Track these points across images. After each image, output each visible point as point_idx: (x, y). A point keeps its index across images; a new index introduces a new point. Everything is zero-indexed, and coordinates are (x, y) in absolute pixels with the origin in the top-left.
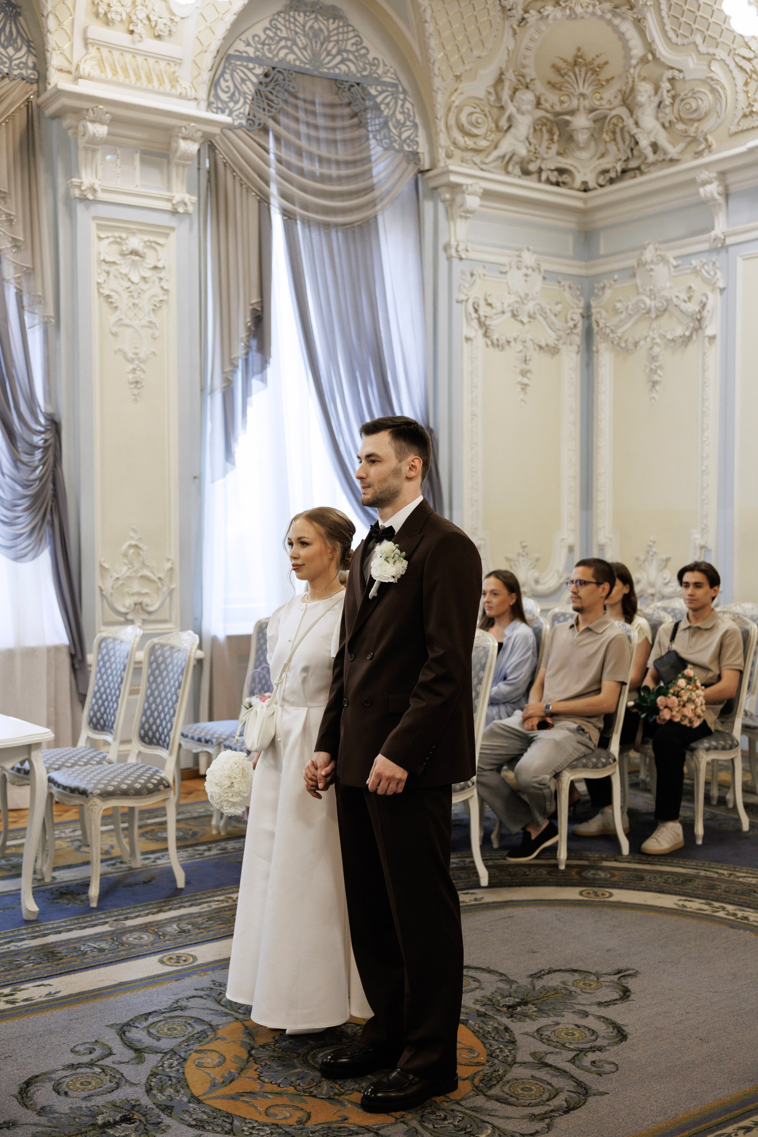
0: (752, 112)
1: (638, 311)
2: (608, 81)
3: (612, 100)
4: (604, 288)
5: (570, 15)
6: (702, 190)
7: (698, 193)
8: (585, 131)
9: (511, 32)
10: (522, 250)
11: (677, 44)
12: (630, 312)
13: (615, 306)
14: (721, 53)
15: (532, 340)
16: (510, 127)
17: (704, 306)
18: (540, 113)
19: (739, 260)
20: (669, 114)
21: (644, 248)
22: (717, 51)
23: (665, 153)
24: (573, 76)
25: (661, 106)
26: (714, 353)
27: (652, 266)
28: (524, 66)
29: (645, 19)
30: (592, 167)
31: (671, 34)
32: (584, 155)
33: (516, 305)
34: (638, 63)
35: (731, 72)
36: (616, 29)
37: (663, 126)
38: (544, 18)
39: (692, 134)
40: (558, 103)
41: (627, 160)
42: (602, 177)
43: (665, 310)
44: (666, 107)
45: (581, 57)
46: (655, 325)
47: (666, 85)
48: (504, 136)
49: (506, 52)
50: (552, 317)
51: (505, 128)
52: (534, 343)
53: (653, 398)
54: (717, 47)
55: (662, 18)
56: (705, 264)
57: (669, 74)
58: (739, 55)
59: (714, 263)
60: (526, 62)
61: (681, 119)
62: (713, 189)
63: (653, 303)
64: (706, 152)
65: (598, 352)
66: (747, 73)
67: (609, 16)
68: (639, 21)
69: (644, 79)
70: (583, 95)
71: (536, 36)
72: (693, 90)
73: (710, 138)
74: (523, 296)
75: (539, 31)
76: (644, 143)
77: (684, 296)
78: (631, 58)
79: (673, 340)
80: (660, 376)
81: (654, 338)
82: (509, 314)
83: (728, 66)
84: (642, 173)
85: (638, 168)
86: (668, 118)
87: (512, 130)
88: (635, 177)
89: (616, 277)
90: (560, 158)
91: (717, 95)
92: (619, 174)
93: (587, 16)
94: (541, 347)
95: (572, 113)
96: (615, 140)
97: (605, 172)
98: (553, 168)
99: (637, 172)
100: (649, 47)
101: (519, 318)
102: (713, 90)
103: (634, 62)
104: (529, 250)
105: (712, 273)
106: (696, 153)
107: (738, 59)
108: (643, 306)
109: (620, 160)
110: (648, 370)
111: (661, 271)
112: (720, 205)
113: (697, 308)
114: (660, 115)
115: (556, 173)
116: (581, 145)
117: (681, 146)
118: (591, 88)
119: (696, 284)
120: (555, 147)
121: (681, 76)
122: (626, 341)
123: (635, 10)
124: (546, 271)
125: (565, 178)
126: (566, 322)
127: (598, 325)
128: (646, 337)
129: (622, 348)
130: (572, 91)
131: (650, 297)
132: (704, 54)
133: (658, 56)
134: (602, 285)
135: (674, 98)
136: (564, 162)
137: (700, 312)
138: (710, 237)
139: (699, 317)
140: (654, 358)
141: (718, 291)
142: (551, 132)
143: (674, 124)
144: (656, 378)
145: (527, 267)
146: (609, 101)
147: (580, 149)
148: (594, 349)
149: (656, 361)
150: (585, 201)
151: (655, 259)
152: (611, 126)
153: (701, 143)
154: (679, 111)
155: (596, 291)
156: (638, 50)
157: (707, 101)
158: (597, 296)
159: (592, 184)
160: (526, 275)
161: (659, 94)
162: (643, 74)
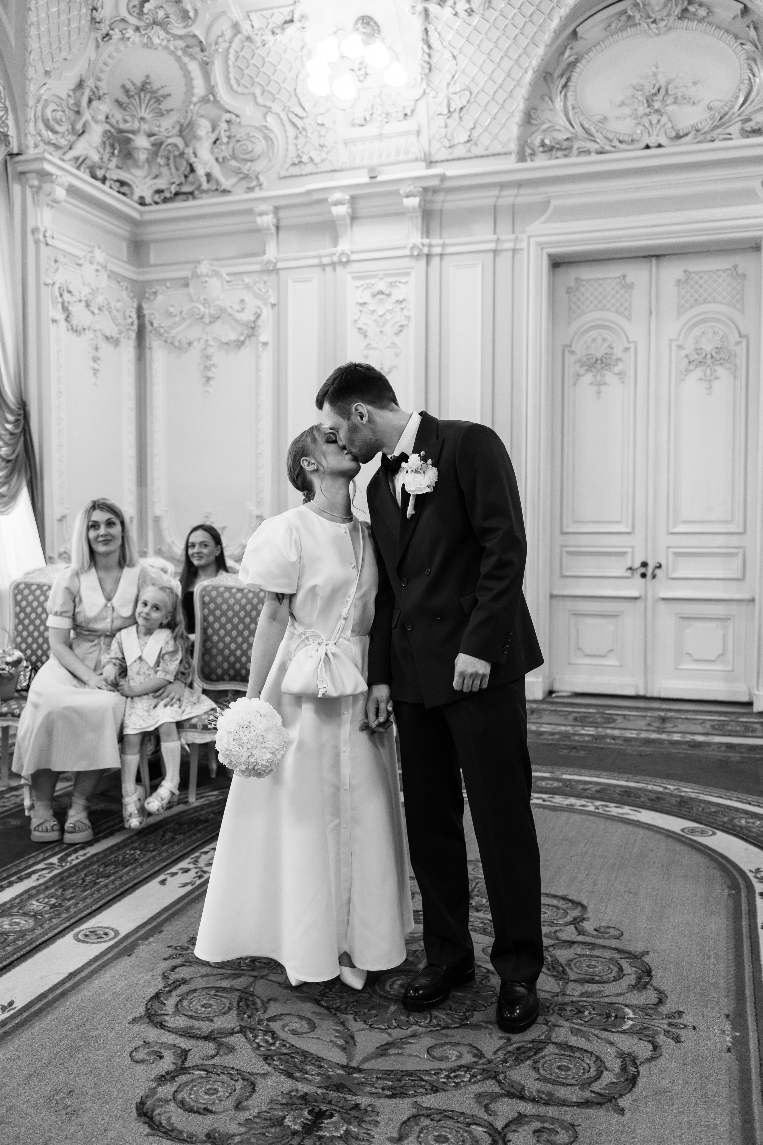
0: (301, 162)
1: (192, 316)
2: (168, 111)
3: (170, 129)
4: (155, 293)
5: (146, 44)
6: (259, 220)
7: (256, 222)
8: (145, 151)
9: (94, 45)
10: (94, 247)
11: (237, 92)
12: (185, 316)
13: (167, 310)
14: (276, 108)
15: (101, 331)
16: (83, 132)
17: (258, 317)
18: (107, 127)
19: (290, 282)
20: (225, 151)
21: (199, 262)
22: (273, 105)
23: (218, 183)
24: (138, 100)
25: (218, 143)
26: (267, 357)
27: (207, 279)
28: (99, 79)
29: (213, 64)
30: (148, 185)
31: (233, 82)
32: (140, 173)
33: (90, 297)
34: (199, 102)
35: (284, 125)
36: (183, 67)
37: (217, 159)
38: (124, 39)
39: (245, 172)
40: (121, 121)
41: (180, 184)
42: (157, 196)
43: (219, 318)
44: (223, 143)
45: (149, 83)
46: (208, 329)
47: (224, 126)
48: (77, 139)
49: (88, 62)
50: (115, 313)
51: (80, 132)
52: (103, 334)
53: (208, 391)
54: (273, 101)
55: (228, 66)
56: (257, 282)
57: (227, 116)
58: (293, 112)
59: (265, 282)
60: (102, 76)
61: (234, 157)
62: (268, 220)
63: (207, 310)
64: (257, 189)
65: (150, 348)
66: (298, 129)
67: (180, 53)
68: (207, 64)
69: (202, 116)
70: (142, 119)
71: (115, 54)
72: (248, 134)
73: (260, 177)
74: (95, 289)
75: (118, 51)
76: (201, 171)
77: (237, 307)
78: (193, 95)
79: (227, 344)
80: (213, 373)
81: (207, 341)
82: (83, 304)
83: (281, 120)
84: (194, 198)
85: (192, 193)
86: (222, 154)
87: (86, 136)
88: (187, 200)
89: (168, 284)
90: (119, 171)
91: (270, 142)
92: (172, 195)
93: (160, 48)
94: (107, 338)
95: (133, 132)
96: (168, 165)
97: (159, 192)
98: (115, 178)
99: (190, 196)
100: (211, 90)
101: (92, 308)
102: (267, 138)
103: (195, 99)
104: (99, 247)
105: (264, 290)
106: (248, 188)
107: (291, 116)
108: (197, 312)
109: (174, 183)
110: (202, 367)
111: (214, 285)
112: (272, 234)
113: (252, 318)
114: (216, 150)
115: (118, 184)
116: (140, 164)
117: (234, 180)
118: (151, 115)
119: (248, 297)
120: (114, 161)
121: (238, 120)
122: (180, 341)
123: (206, 53)
124: (111, 271)
125: (124, 189)
126: (125, 318)
127: (152, 324)
128: (199, 340)
129: (175, 347)
130: (135, 113)
131: (204, 305)
132: (260, 105)
133: (218, 98)
134: (154, 290)
135: (229, 137)
136: (124, 176)
137: (254, 322)
138: (263, 260)
139: (253, 325)
140: (208, 357)
141: (270, 306)
142: (113, 147)
143: (228, 160)
144: (210, 374)
145: (98, 264)
146: (167, 129)
147: (137, 165)
148: (147, 345)
149: (210, 360)
150: (142, 213)
151: (210, 273)
152: (166, 152)
153: (252, 180)
154: (233, 150)
155: (147, 295)
156: (200, 89)
157: (260, 146)
158: (148, 299)
159: (148, 200)
160: (97, 271)
161: (216, 132)
162: (201, 112)
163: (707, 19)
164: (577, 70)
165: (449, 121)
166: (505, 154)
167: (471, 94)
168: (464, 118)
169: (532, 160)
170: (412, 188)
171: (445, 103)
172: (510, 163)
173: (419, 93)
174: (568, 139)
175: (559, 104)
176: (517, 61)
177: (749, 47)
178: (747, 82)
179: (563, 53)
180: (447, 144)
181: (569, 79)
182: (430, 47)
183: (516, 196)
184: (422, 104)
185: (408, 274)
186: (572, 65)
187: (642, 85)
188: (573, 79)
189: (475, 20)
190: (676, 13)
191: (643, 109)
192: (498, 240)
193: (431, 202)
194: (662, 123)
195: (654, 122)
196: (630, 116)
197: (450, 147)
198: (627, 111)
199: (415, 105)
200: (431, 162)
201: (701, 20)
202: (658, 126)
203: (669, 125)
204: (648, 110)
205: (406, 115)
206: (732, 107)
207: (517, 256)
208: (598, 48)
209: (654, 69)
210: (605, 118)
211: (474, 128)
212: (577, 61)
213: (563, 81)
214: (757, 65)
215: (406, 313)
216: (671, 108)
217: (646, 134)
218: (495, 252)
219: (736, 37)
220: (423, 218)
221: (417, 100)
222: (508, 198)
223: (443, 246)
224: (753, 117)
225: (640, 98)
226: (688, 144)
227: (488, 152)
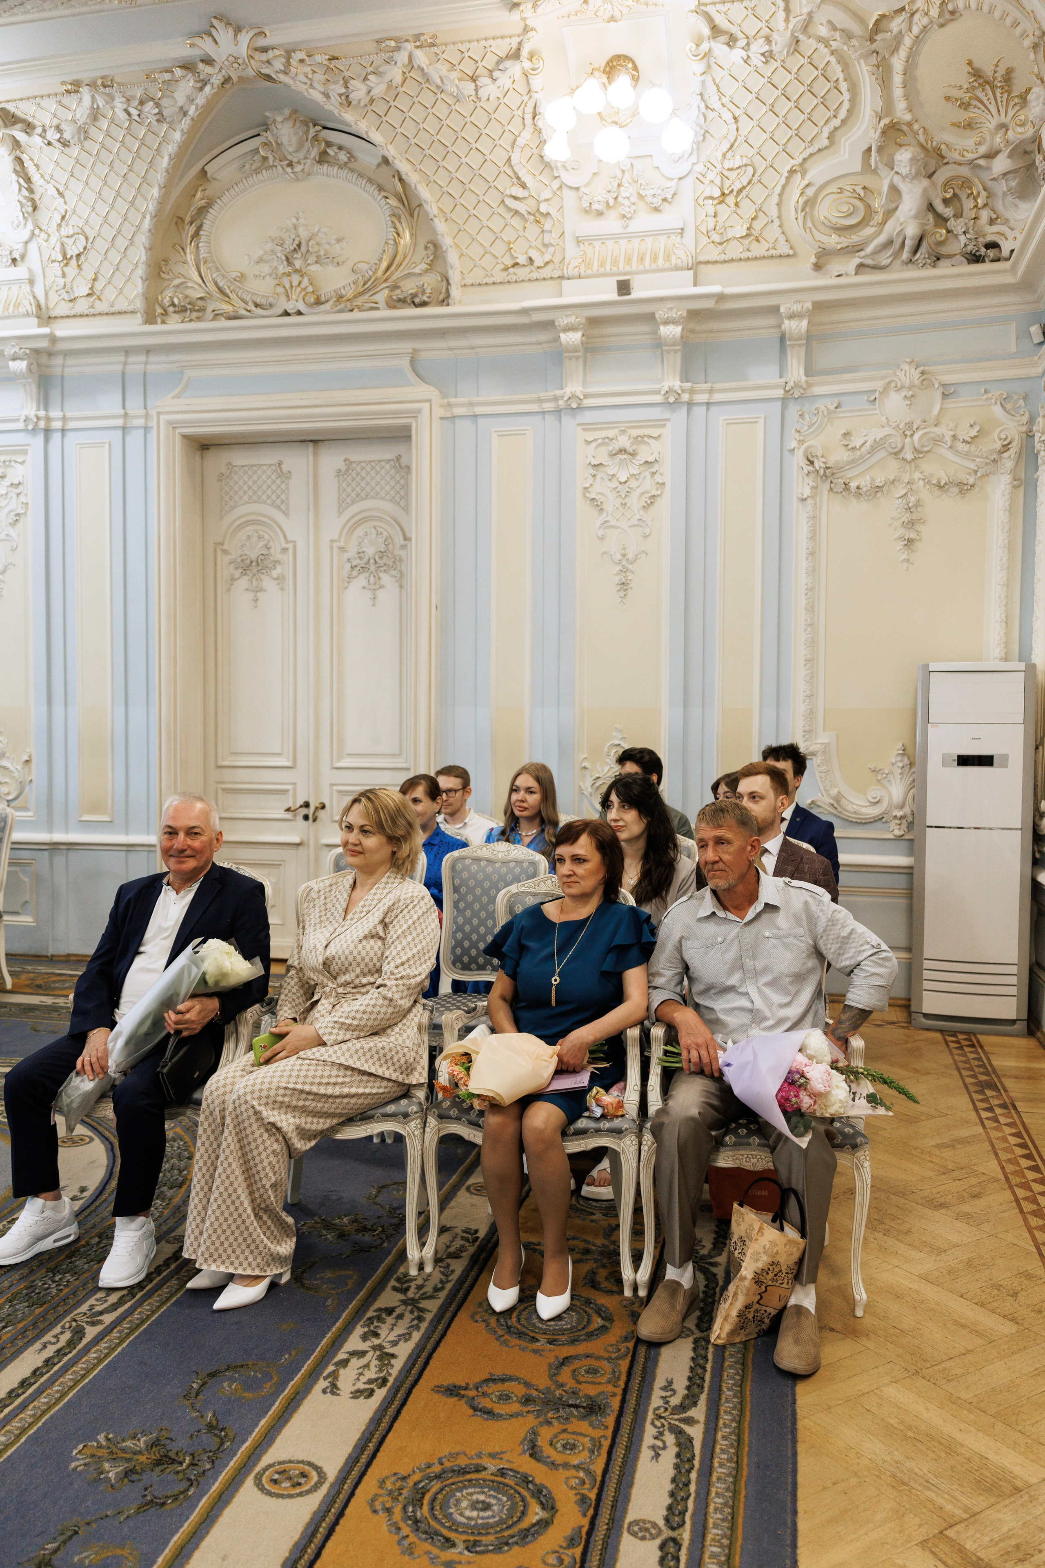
163: (350, 165)
164: (209, 217)
165: (65, 269)
166: (132, 312)
167: (87, 239)
168: (84, 267)
169: (163, 322)
170: (17, 349)
171: (58, 248)
172: (134, 324)
173: (25, 234)
174: (201, 298)
175: (190, 257)
176: (132, 203)
177: (393, 202)
178: (391, 242)
179: (194, 196)
180: (67, 298)
181: (199, 228)
182: (28, 180)
183: (146, 363)
184: (33, 247)
185: (25, 452)
186: (203, 211)
187: (282, 239)
188: (205, 227)
189: (75, 151)
190: (312, 156)
191: (283, 268)
192: (126, 415)
193: (49, 366)
194: (303, 286)
195: (295, 283)
196: (270, 275)
197: (70, 301)
198: (266, 269)
199: (26, 248)
200: (49, 318)
201: (343, 166)
202: (299, 289)
203: (310, 289)
204: (289, 269)
205: (14, 260)
206: (376, 270)
207: (149, 435)
208: (232, 192)
209: (294, 220)
210: (242, 275)
211: (95, 280)
212: (209, 205)
213: (193, 229)
214: (400, 222)
215: (22, 499)
216: (314, 268)
217: (283, 298)
218: (124, 428)
219: (380, 188)
220: (39, 387)
221: (26, 243)
222: (136, 364)
223: (64, 419)
224: (401, 284)
225: (279, 255)
226: (327, 312)
227: (113, 310)
